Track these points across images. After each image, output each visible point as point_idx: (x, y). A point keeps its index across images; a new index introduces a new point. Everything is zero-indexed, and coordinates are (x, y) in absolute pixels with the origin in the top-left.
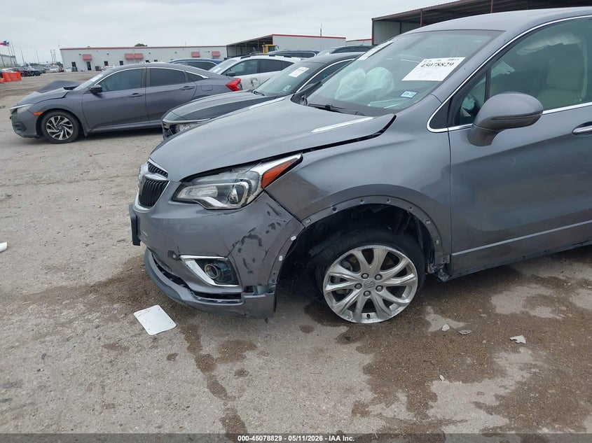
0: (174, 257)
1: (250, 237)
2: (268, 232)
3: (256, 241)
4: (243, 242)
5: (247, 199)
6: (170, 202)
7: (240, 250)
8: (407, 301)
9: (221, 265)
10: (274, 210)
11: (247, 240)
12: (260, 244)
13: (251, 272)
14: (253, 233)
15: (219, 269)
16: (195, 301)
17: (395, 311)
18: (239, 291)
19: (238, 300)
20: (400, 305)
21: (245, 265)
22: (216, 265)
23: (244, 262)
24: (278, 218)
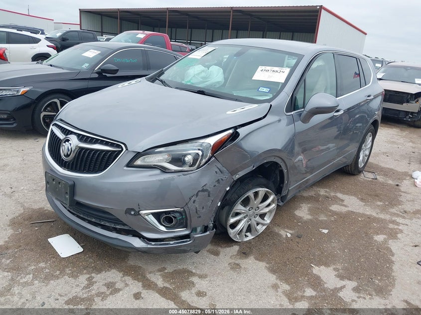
0: (133, 213)
1: (203, 191)
2: (215, 186)
3: (206, 193)
4: (197, 195)
5: (200, 163)
6: (125, 168)
7: (194, 202)
8: (268, 222)
9: (177, 215)
10: (219, 170)
11: (200, 193)
12: (209, 196)
13: (200, 217)
14: (205, 188)
15: (175, 217)
16: (149, 246)
17: (261, 229)
18: (187, 232)
19: (188, 240)
20: (263, 225)
21: (197, 212)
22: (173, 215)
23: (196, 209)
24: (222, 175)
